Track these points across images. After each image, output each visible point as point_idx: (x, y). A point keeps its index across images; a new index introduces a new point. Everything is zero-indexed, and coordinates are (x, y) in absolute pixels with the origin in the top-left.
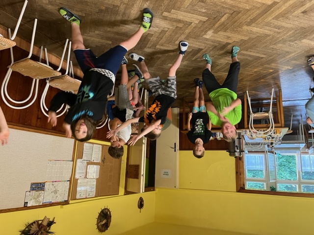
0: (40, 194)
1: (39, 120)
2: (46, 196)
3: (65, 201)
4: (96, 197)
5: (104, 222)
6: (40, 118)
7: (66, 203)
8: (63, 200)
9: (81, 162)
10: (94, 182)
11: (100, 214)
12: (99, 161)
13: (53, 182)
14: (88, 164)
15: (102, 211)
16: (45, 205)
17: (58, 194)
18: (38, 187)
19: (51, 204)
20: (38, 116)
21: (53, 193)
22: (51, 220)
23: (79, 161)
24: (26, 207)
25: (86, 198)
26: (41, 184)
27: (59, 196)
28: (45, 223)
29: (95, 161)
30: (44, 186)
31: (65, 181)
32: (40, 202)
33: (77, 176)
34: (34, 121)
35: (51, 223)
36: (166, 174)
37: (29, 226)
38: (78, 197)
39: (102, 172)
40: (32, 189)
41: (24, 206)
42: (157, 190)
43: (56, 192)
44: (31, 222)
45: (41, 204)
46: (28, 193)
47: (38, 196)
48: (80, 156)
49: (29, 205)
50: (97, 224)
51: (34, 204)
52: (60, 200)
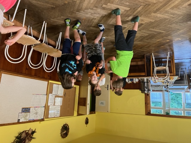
0: (27, 114)
1: (27, 70)
2: (31, 116)
3: (42, 119)
4: (60, 117)
5: (65, 132)
6: (27, 69)
7: (42, 120)
8: (41, 118)
9: (52, 96)
10: (59, 108)
11: (63, 127)
12: (62, 95)
13: (35, 107)
14: (56, 97)
15: (64, 126)
16: (30, 121)
17: (38, 115)
18: (26, 110)
19: (34, 121)
20: (26, 68)
21: (35, 114)
22: (34, 130)
23: (50, 95)
24: (19, 122)
25: (54, 117)
26: (28, 108)
27: (38, 116)
28: (30, 132)
29: (60, 95)
30: (30, 110)
31: (42, 107)
32: (27, 119)
33: (49, 104)
34: (24, 71)
35: (33, 132)
36: (102, 103)
37: (21, 134)
38: (49, 117)
39: (64, 102)
40: (23, 111)
41: (18, 122)
42: (96, 113)
43: (36, 113)
44: (21, 131)
45: (28, 121)
46: (20, 114)
47: (26, 116)
48: (51, 92)
49: (20, 121)
50: (61, 133)
51: (24, 121)
52: (39, 118)
